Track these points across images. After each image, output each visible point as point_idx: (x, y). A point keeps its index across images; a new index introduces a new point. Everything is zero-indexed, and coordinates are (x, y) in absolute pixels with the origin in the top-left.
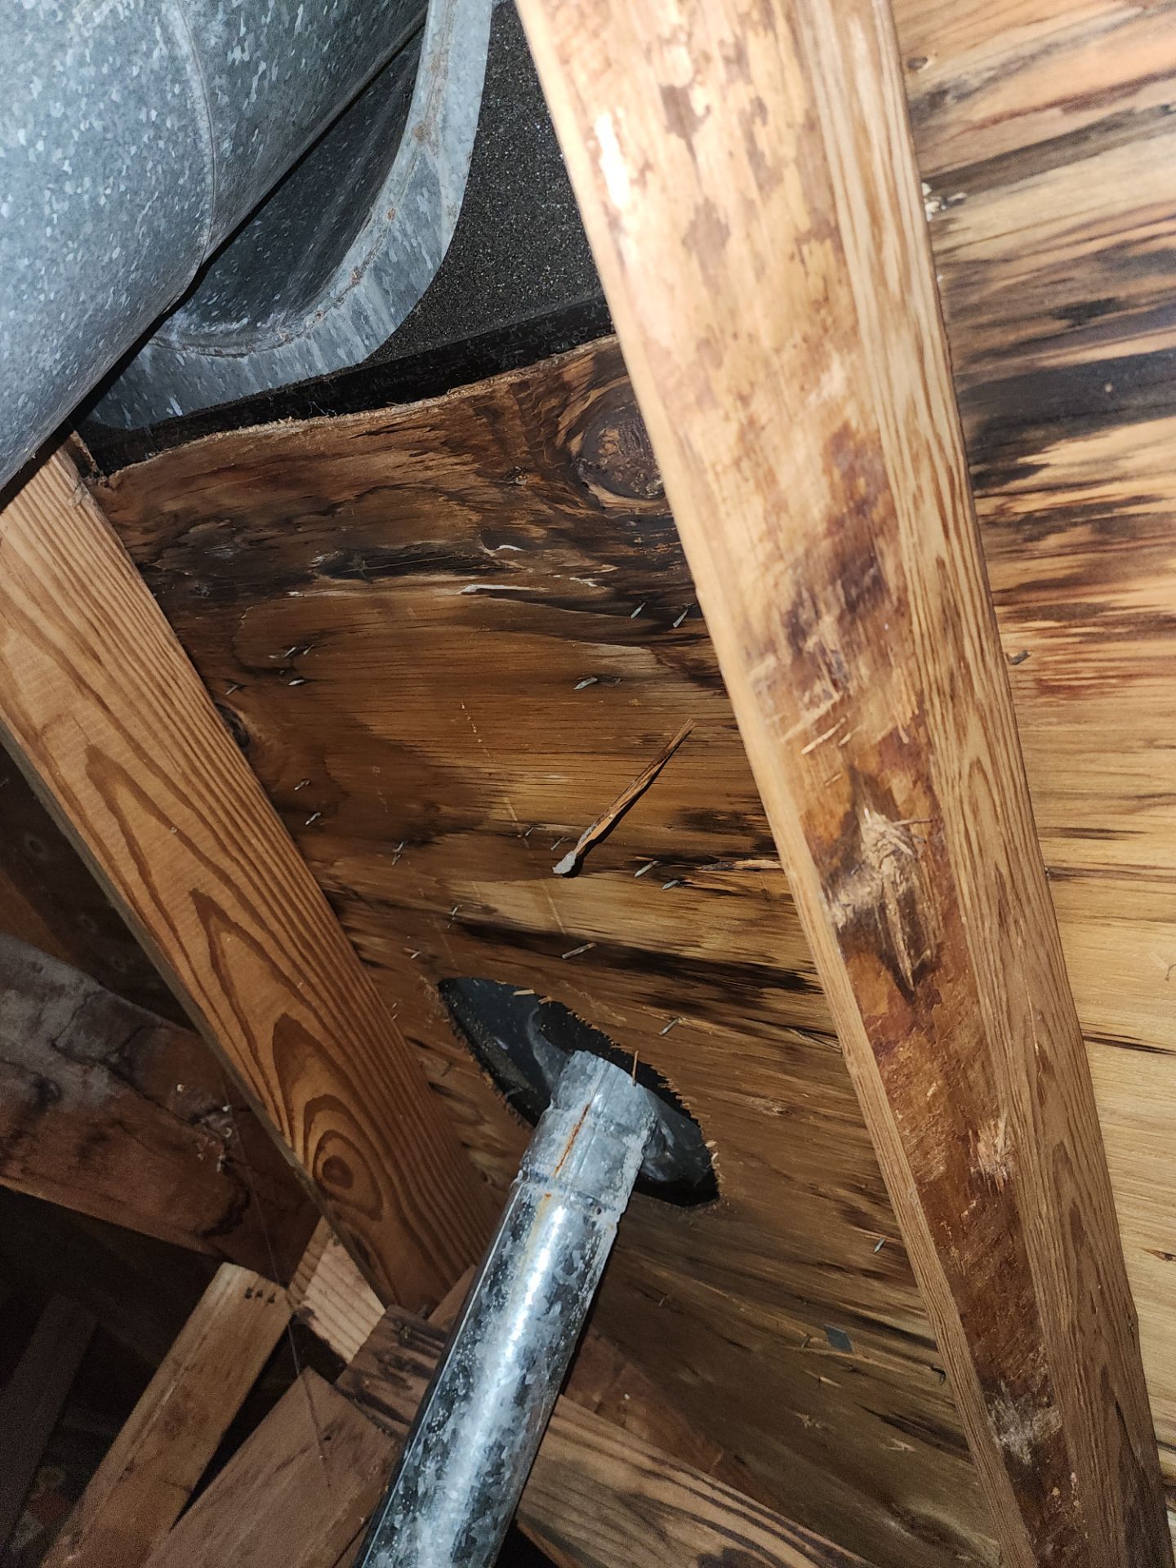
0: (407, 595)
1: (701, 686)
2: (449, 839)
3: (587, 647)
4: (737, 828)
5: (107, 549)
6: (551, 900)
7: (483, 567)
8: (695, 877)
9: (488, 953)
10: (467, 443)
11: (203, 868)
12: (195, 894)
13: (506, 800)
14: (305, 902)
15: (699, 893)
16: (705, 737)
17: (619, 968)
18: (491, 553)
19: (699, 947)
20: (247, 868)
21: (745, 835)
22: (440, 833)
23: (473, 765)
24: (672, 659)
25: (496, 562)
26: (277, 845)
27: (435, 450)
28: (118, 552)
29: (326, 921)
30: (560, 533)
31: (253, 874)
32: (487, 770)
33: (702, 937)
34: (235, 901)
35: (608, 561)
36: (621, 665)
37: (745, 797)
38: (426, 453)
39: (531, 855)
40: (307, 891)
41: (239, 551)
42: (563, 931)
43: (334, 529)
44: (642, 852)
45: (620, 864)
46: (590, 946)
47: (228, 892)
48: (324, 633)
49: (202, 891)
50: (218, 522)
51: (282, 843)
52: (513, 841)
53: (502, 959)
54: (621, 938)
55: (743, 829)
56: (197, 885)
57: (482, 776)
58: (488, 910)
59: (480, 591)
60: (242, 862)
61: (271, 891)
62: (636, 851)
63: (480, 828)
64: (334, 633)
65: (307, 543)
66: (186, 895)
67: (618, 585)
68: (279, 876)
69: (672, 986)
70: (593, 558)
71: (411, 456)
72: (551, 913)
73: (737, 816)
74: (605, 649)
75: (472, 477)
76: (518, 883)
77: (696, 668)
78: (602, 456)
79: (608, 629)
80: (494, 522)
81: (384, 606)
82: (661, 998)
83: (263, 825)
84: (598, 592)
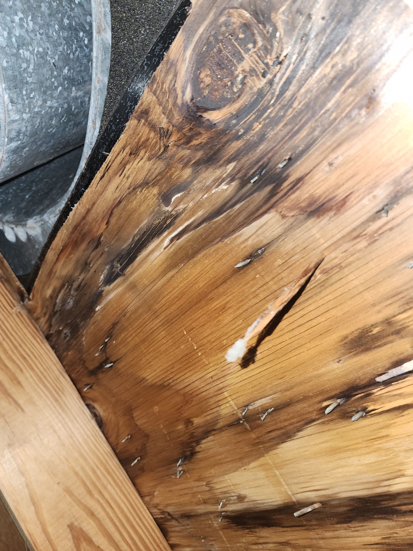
0: (141, 271)
1: (318, 217)
2: (205, 444)
3: (235, 239)
4: (392, 334)
5: (31, 330)
6: (277, 473)
7: (168, 222)
8: (375, 401)
9: (250, 538)
10: (140, 143)
11: (77, 507)
12: (71, 527)
13: (226, 394)
14: (143, 528)
15: (384, 417)
16: (336, 261)
17: (346, 522)
18: (169, 208)
19: (403, 475)
20: (105, 505)
21: (402, 337)
22: (198, 442)
23: (201, 376)
24: (291, 209)
25: (174, 213)
26: (123, 488)
27: (128, 162)
28: (36, 332)
29: (158, 541)
30: (198, 164)
31: (109, 510)
32: (210, 375)
33: (402, 464)
34: (97, 529)
35: (229, 161)
36: (261, 238)
37: (388, 299)
38: (125, 168)
39: (253, 436)
40: (144, 520)
41: (74, 298)
42: (294, 500)
43: (102, 253)
44: (326, 396)
45: (314, 416)
46: (316, 506)
47: (93, 523)
48: (114, 325)
49: (76, 524)
50: (64, 288)
51: (127, 487)
52: (239, 429)
53: (261, 541)
54: (336, 490)
55: (398, 332)
56: (73, 520)
57: (208, 382)
58: (241, 498)
59: (172, 240)
60: (102, 501)
61: (120, 521)
62: (320, 398)
63: (218, 426)
64: (118, 322)
65: (95, 272)
66: (66, 527)
67: (239, 175)
68: (126, 510)
69: (394, 528)
70: (220, 166)
71: (120, 175)
72: (280, 484)
73: (388, 322)
74: (247, 231)
75: (148, 163)
76: (253, 465)
77: (310, 205)
78: (203, 88)
79: (244, 214)
80: (164, 186)
81: (133, 287)
82: (389, 544)
83: (114, 475)
84: (230, 190)
